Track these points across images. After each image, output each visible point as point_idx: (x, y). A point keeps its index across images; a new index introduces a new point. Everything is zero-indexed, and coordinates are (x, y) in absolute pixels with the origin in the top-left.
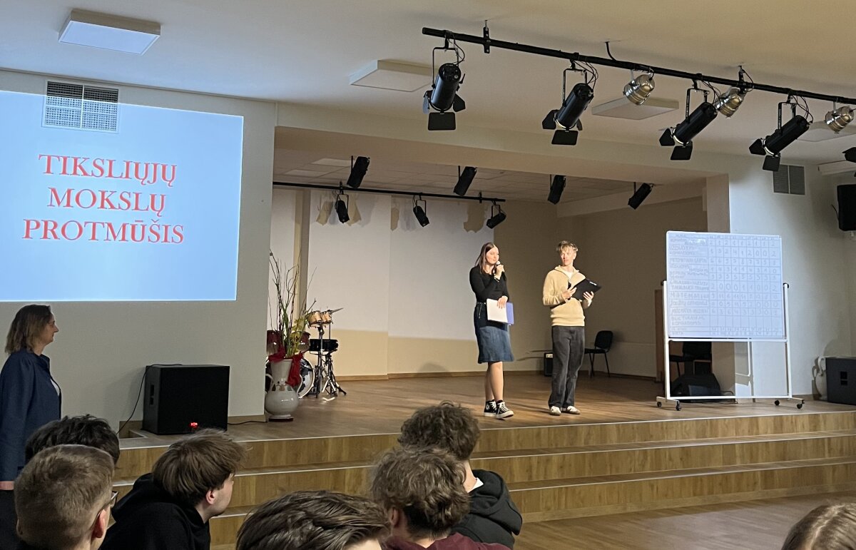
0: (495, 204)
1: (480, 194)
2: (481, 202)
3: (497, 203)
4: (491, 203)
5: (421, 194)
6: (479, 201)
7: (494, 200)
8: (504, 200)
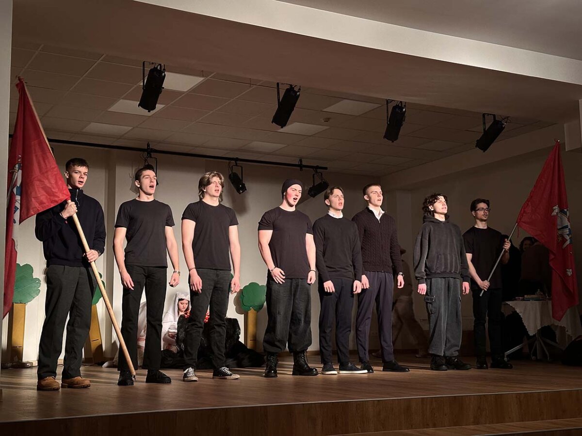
0: (316, 172)
1: (301, 161)
2: (301, 170)
3: (319, 170)
4: (312, 171)
5: (237, 159)
6: (299, 168)
7: (316, 168)
8: (326, 168)
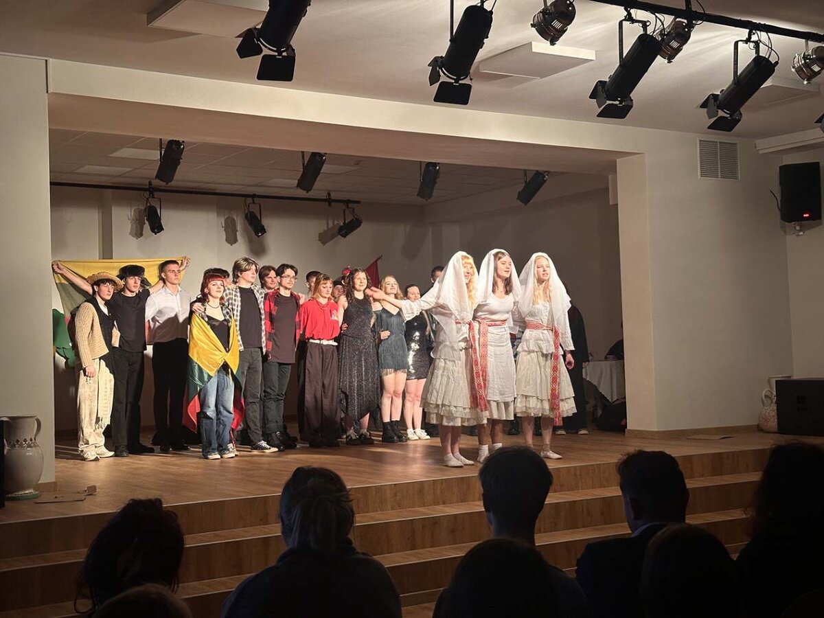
0: (348, 206)
1: (329, 194)
2: (330, 205)
3: (350, 205)
4: (343, 206)
5: (254, 196)
6: (327, 203)
7: (347, 202)
8: (358, 202)
